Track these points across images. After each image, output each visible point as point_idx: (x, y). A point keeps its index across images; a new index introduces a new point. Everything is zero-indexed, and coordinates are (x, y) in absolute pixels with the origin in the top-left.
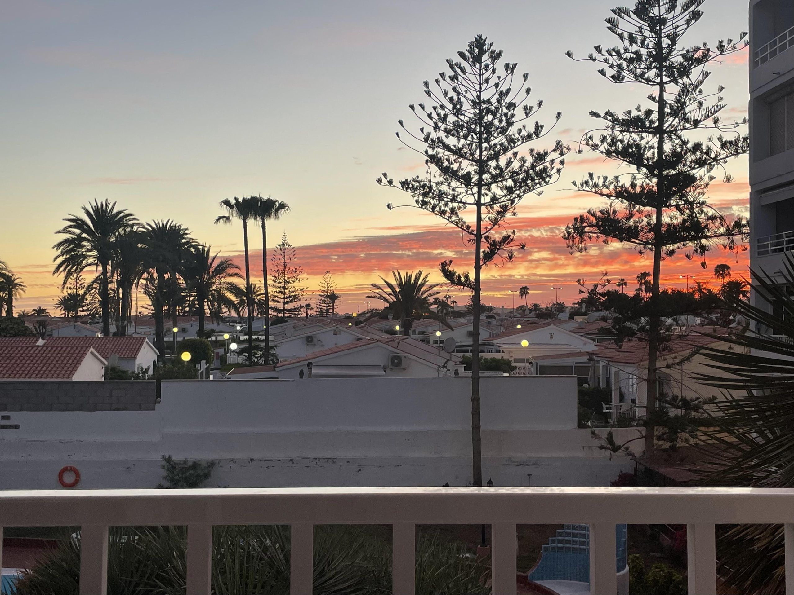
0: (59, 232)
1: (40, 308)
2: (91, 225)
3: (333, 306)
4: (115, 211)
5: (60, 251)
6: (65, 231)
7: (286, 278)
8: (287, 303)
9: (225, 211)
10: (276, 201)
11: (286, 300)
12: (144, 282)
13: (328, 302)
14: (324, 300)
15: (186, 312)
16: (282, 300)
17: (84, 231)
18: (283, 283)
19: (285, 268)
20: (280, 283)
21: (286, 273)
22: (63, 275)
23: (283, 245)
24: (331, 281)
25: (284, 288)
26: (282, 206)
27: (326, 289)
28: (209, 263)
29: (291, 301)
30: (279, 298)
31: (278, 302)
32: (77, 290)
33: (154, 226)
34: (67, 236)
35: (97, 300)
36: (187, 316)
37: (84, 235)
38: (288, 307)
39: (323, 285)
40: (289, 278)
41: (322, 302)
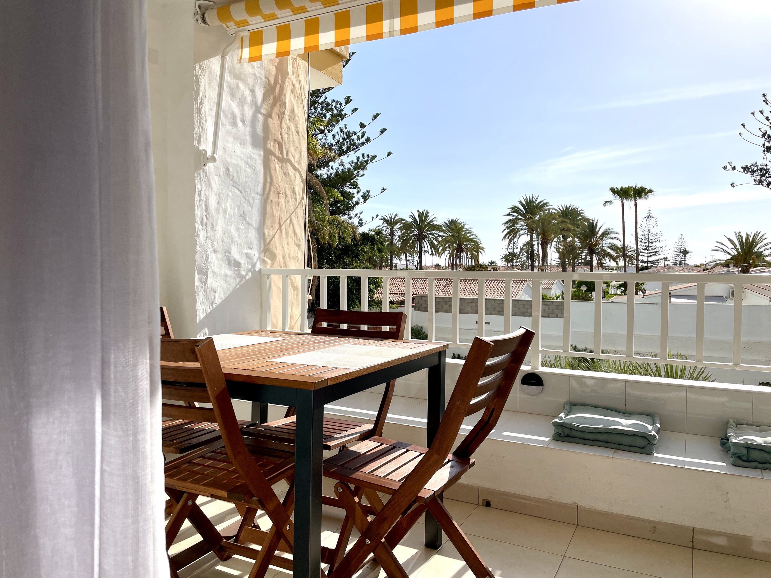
0: (505, 215)
1: (492, 261)
2: (524, 211)
3: (685, 259)
4: (537, 202)
5: (506, 226)
6: (509, 214)
7: (650, 240)
8: (651, 256)
9: (610, 196)
10: (646, 189)
11: (649, 255)
12: (555, 243)
13: (681, 256)
14: (678, 255)
15: (579, 263)
16: (646, 255)
17: (519, 214)
18: (647, 243)
19: (649, 233)
20: (645, 243)
21: (650, 236)
22: (508, 240)
23: (648, 217)
24: (684, 241)
25: (648, 246)
26: (650, 191)
27: (679, 247)
28: (597, 231)
29: (653, 255)
30: (644, 253)
31: (643, 256)
32: (513, 249)
33: (562, 209)
34: (510, 218)
35: (525, 256)
36: (580, 265)
37: (520, 217)
38: (651, 259)
39: (678, 244)
40: (652, 240)
41: (676, 256)
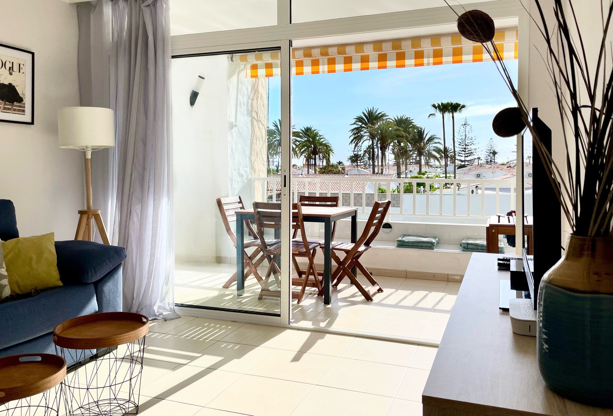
0: (352, 124)
1: (340, 161)
2: (366, 120)
3: (494, 158)
4: (377, 113)
5: (352, 133)
6: (354, 124)
7: (466, 143)
9: (433, 111)
10: (460, 104)
11: (466, 155)
12: (392, 147)
13: (491, 156)
14: (489, 155)
15: (411, 162)
16: (464, 155)
17: (363, 123)
18: (465, 146)
19: (466, 137)
20: (463, 145)
21: (466, 140)
22: (354, 145)
23: (465, 125)
24: (493, 144)
25: (465, 148)
26: (463, 107)
27: (490, 148)
28: (424, 137)
29: (469, 156)
30: (462, 154)
31: (461, 156)
32: (358, 152)
33: (397, 119)
34: (355, 126)
35: (367, 157)
36: (412, 164)
37: (363, 125)
38: (467, 159)
39: (488, 146)
40: (468, 143)
41: (487, 156)
